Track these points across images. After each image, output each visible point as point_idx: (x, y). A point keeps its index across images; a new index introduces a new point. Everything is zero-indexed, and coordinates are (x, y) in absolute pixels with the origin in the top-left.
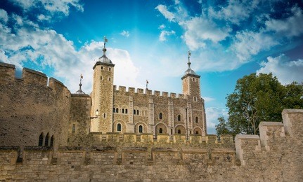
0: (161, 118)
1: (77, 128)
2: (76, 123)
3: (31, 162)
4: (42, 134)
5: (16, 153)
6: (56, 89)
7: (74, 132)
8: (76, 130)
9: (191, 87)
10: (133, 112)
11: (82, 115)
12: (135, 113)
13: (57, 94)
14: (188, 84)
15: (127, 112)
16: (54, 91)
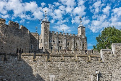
0: (69, 44)
1: (33, 47)
2: (33, 45)
3: (10, 60)
4: (18, 49)
5: (4, 56)
6: (23, 30)
7: (32, 49)
8: (33, 48)
9: (82, 31)
10: (57, 42)
11: (35, 41)
12: (58, 42)
13: (24, 32)
14: (80, 30)
15: (55, 42)
16: (22, 31)
